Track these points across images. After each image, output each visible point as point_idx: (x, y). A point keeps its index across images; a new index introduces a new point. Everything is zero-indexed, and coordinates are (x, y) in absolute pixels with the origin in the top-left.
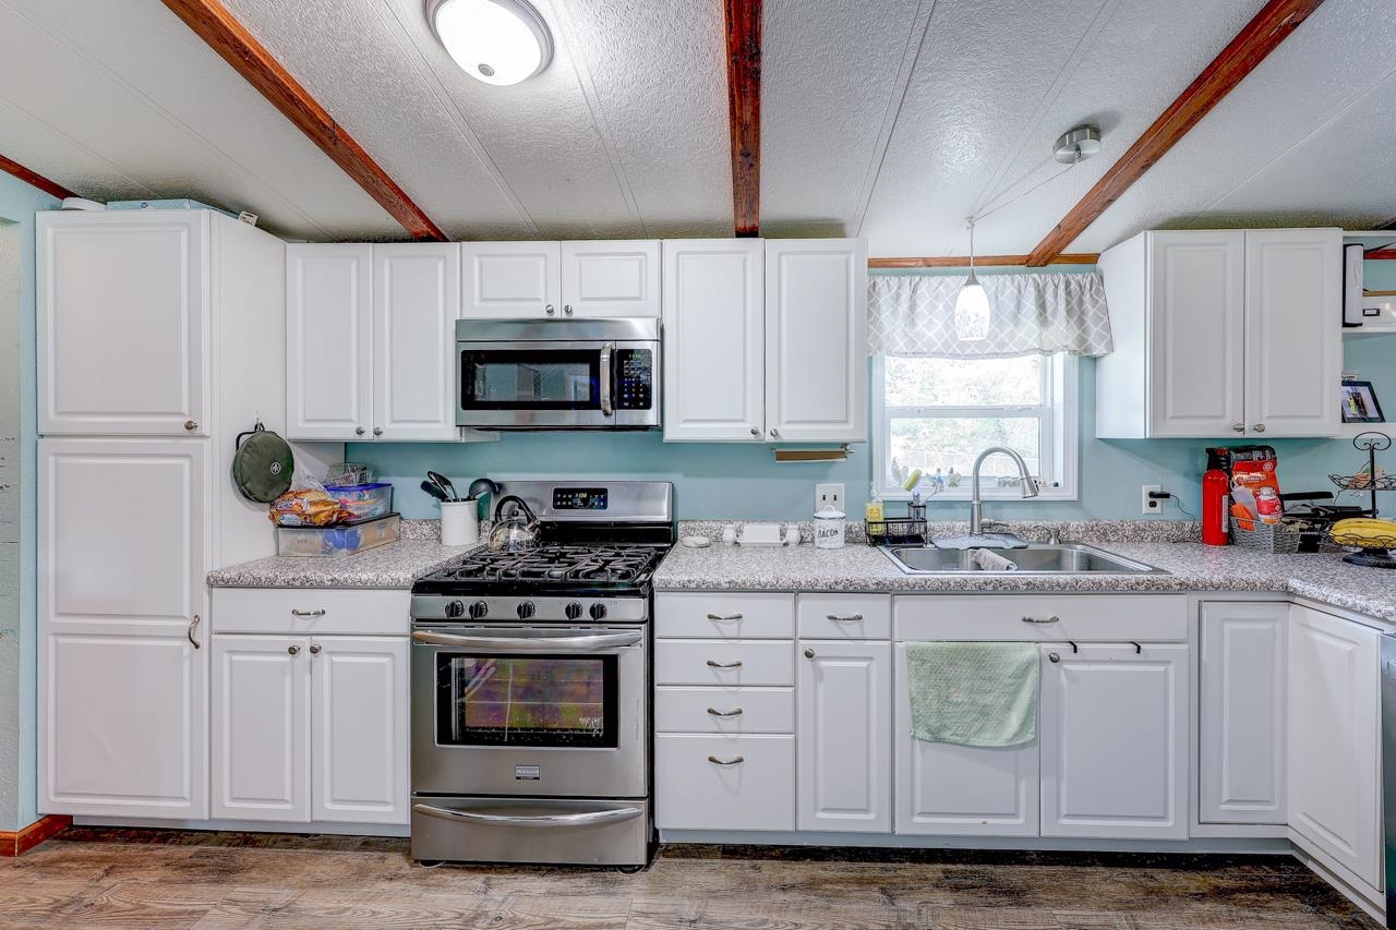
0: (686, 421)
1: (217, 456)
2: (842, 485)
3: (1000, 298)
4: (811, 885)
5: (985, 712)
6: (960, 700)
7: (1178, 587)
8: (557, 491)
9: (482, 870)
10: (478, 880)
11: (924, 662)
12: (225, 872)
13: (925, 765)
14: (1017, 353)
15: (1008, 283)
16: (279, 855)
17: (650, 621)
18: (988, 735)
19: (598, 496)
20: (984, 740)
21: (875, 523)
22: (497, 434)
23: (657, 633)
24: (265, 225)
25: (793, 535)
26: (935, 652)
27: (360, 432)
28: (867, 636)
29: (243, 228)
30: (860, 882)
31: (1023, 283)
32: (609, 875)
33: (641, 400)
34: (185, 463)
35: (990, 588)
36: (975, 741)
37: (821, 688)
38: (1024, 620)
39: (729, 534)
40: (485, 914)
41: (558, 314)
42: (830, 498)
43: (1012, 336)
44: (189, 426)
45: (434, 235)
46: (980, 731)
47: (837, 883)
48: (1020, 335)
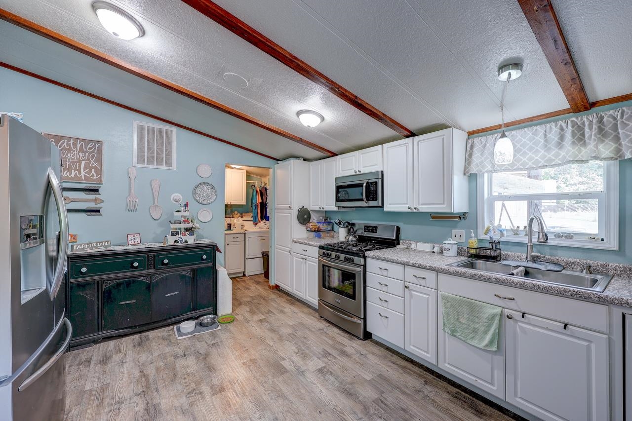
0: (390, 204)
1: (295, 213)
2: (464, 231)
3: (548, 135)
4: (403, 368)
5: (475, 331)
6: (463, 322)
7: (597, 299)
8: (365, 226)
9: (330, 323)
10: (327, 324)
11: (448, 302)
12: (292, 304)
13: (450, 344)
14: (560, 164)
15: (553, 127)
16: (301, 305)
17: (365, 266)
18: (476, 342)
19: (374, 229)
20: (474, 343)
21: (471, 248)
22: (354, 208)
23: (368, 270)
24: (305, 160)
25: (437, 249)
26: (452, 298)
27: (320, 208)
28: (427, 286)
29: (300, 161)
30: (420, 375)
31: (564, 125)
32: (353, 337)
33: (375, 198)
34: (290, 215)
35: (477, 277)
36: (469, 341)
37: (412, 300)
38: (495, 295)
39: (413, 246)
40: (323, 330)
41: (358, 173)
42: (458, 236)
43: (557, 155)
44: (290, 207)
45: (334, 155)
46: (472, 338)
47: (412, 371)
48: (563, 154)
